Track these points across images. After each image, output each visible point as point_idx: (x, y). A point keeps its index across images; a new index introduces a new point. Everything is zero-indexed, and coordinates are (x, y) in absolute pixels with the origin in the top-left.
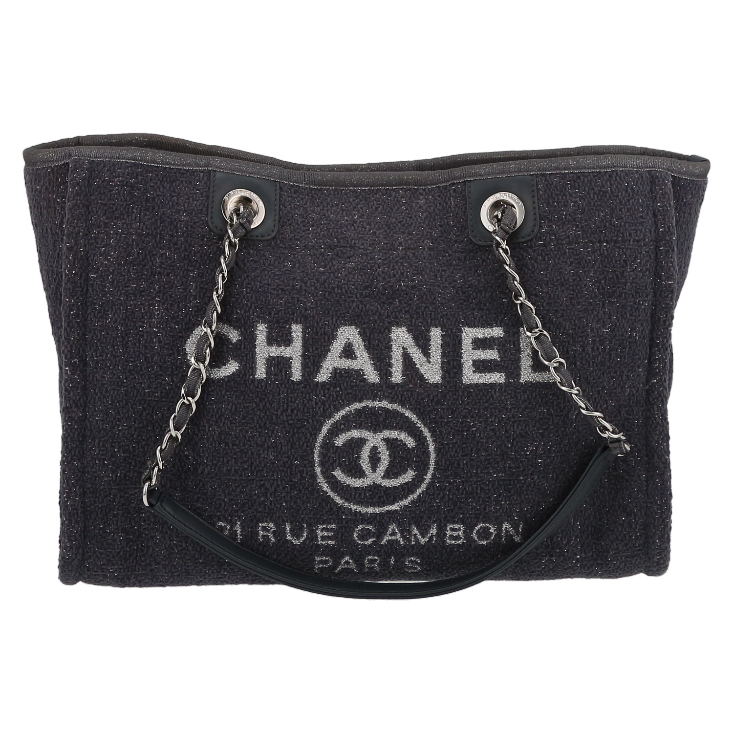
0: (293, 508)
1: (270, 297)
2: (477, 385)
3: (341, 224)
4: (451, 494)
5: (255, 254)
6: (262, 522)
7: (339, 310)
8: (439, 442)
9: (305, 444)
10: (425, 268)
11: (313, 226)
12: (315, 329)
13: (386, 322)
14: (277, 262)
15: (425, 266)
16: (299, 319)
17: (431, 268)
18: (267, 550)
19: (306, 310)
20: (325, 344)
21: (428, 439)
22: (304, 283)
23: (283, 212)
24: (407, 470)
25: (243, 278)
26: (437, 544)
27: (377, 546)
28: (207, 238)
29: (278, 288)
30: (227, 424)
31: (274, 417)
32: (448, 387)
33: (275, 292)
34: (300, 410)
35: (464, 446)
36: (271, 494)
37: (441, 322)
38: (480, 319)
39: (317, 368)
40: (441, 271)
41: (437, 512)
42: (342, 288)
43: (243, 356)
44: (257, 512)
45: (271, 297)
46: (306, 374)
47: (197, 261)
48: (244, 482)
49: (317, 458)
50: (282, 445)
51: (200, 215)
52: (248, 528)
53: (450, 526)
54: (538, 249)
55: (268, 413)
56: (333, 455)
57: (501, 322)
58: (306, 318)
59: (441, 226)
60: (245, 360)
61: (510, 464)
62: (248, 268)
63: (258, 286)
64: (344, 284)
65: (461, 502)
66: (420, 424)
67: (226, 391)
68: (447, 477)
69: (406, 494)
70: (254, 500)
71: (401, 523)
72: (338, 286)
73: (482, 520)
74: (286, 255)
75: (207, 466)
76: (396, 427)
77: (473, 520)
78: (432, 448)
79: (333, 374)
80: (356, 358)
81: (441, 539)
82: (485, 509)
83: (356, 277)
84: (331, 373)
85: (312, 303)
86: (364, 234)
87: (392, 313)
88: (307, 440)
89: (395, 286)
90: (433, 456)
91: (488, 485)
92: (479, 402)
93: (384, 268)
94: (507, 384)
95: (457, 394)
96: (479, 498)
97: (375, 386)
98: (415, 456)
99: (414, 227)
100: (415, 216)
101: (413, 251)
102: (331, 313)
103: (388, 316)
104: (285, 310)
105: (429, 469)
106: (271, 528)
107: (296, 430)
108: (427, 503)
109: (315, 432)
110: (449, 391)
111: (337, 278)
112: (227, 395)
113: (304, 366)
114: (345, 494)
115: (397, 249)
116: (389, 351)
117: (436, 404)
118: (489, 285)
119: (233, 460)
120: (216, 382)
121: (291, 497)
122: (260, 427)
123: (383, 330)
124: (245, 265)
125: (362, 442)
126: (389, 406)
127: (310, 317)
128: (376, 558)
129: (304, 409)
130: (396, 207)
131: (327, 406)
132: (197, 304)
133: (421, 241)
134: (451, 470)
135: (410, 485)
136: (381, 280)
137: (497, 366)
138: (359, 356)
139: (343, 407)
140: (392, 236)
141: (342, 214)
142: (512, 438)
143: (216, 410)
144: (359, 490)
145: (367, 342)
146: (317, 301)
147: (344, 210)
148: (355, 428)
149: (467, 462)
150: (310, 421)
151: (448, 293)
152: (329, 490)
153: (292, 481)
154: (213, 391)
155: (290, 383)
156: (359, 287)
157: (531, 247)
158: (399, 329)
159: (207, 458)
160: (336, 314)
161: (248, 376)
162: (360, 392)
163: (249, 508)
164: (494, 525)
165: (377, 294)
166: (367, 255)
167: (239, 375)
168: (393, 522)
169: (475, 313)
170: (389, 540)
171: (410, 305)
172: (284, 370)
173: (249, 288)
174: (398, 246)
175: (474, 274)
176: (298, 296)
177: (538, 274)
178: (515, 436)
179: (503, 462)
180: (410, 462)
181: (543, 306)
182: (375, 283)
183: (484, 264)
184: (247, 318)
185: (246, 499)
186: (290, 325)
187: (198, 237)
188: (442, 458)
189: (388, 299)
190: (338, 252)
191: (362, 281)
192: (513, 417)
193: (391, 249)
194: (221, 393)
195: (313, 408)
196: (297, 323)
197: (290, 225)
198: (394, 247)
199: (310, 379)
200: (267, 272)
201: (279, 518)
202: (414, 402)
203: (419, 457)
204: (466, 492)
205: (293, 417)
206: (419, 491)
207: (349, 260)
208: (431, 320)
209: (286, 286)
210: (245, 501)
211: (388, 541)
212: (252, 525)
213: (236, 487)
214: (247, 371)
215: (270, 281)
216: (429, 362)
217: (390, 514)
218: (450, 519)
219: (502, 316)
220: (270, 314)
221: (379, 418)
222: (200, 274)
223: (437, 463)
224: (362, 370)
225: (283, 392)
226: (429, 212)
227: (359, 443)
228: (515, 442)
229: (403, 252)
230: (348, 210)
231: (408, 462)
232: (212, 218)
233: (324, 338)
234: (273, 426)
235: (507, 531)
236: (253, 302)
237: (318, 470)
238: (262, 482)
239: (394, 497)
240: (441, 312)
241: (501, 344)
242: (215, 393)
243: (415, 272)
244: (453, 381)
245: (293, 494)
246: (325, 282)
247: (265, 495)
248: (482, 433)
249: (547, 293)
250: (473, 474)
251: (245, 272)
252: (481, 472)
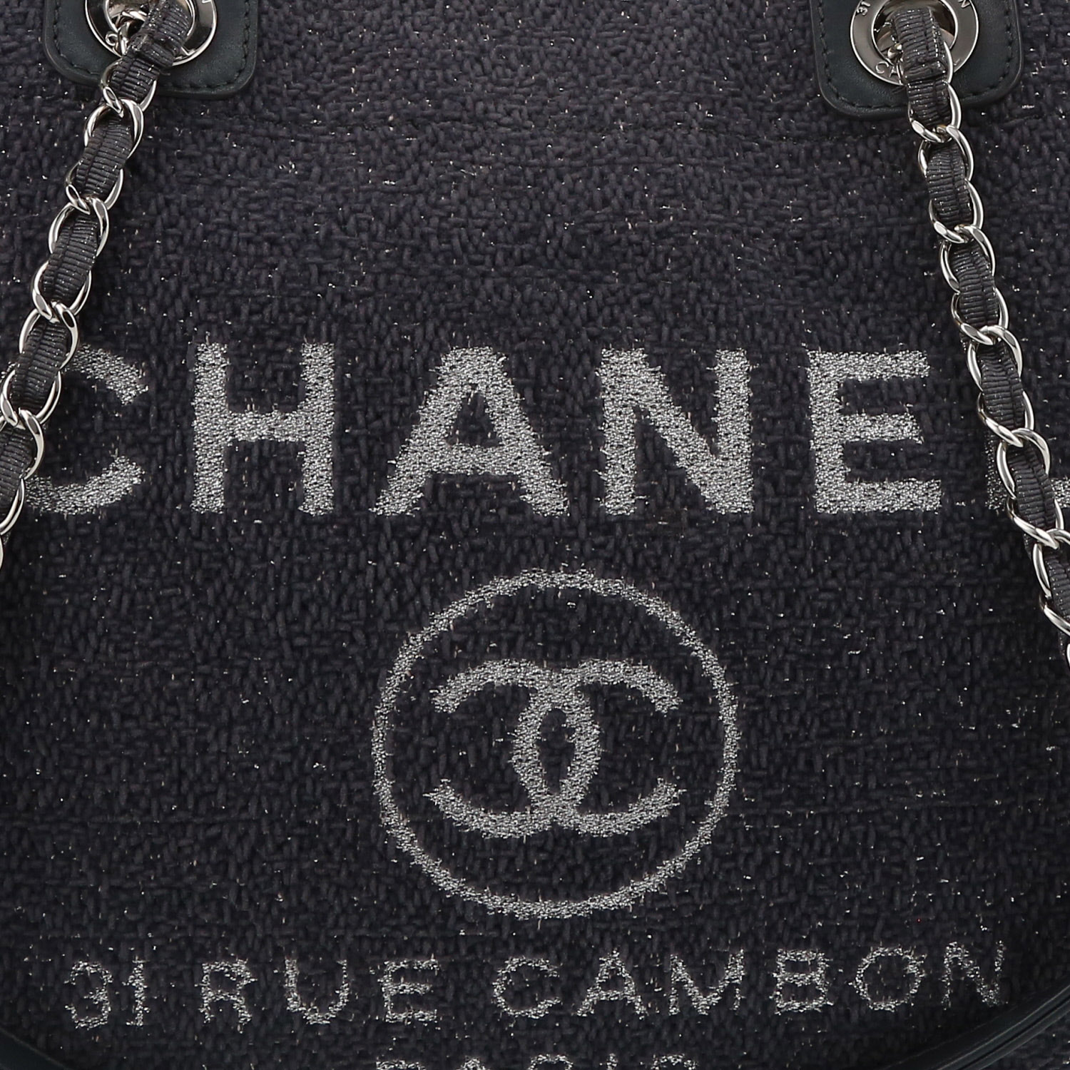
0: (306, 910)
1: (235, 263)
2: (859, 517)
3: (445, 56)
4: (787, 856)
5: (188, 138)
6: (212, 959)
7: (443, 301)
8: (751, 694)
9: (344, 711)
10: (696, 181)
11: (359, 61)
12: (371, 357)
13: (584, 335)
14: (255, 162)
15: (696, 175)
16: (324, 329)
17: (713, 181)
18: (228, 1047)
19: (345, 300)
20: (402, 401)
21: (716, 686)
22: (339, 224)
23: (270, 20)
24: (655, 784)
25: (153, 208)
26: (745, 1013)
27: (566, 1022)
28: (42, 94)
29: (259, 238)
30: (106, 654)
31: (249, 628)
32: (773, 523)
33: (252, 249)
34: (327, 603)
35: (827, 704)
36: (239, 868)
37: (748, 334)
38: (857, 328)
39: (380, 474)
40: (740, 187)
41: (745, 913)
42: (450, 237)
43: (154, 445)
44: (196, 927)
45: (240, 264)
46: (346, 492)
47: (13, 162)
48: (155, 831)
49: (379, 752)
50: (273, 714)
51: (19, 31)
52: (168, 979)
53: (783, 957)
54: (1020, 125)
55: (230, 615)
56: (429, 742)
57: (920, 336)
58: (345, 322)
59: (736, 66)
60: (160, 457)
61: (963, 759)
62: (167, 178)
63: (199, 233)
64: (456, 225)
65: (818, 880)
66: (692, 640)
67: (103, 554)
68: (777, 801)
69: (651, 856)
70: (188, 887)
71: (637, 950)
72: (440, 232)
73: (883, 938)
74: (282, 142)
75: (43, 788)
76: (620, 650)
77: (854, 936)
78: (728, 713)
79: (429, 490)
80: (496, 442)
81: (759, 995)
82: (891, 901)
83: (492, 206)
84: (422, 490)
85: (362, 280)
86: (511, 84)
87: (600, 310)
88: (349, 697)
89: (608, 231)
90: (732, 735)
91: (899, 826)
92: (868, 569)
93: (575, 181)
94: (948, 514)
95: (800, 546)
96: (872, 865)
97: (556, 524)
98: (677, 740)
99: (659, 68)
100: (660, 38)
101: (659, 134)
102: (419, 309)
103: (590, 319)
104: (282, 301)
105: (720, 777)
106: (240, 979)
107: (314, 665)
108: (716, 885)
109: (374, 671)
110: (777, 535)
111: (435, 206)
112: (106, 564)
113: (342, 469)
114: (465, 859)
115: (611, 128)
116: (594, 418)
117: (740, 576)
118: (883, 229)
119: (125, 766)
120: (71, 525)
121: (301, 875)
122: (206, 661)
123: (574, 356)
124: (158, 169)
125: (517, 697)
126: (598, 586)
127: (358, 321)
128: (562, 1059)
129: (339, 601)
130: (603, 13)
131: (411, 588)
132: (14, 290)
133: (680, 105)
134: (787, 781)
135: (663, 830)
136: (566, 212)
137: (916, 457)
138: (506, 435)
139: (458, 591)
140: (595, 92)
141: (446, 30)
142: (967, 678)
143: (70, 613)
144: (508, 848)
145: (529, 393)
146: (376, 275)
147: (452, 20)
148: (498, 655)
149: (836, 755)
150: (359, 635)
151: (763, 253)
152: (416, 850)
153: (302, 824)
154: (61, 553)
155: (298, 521)
156: (501, 233)
157: (999, 119)
158: (625, 357)
159: (44, 761)
160: (436, 313)
161: (168, 505)
162: (509, 544)
163: (172, 915)
164: (918, 951)
165: (556, 255)
166: (521, 142)
167: (142, 503)
168: (614, 944)
169: (845, 313)
170: (600, 1002)
171: (653, 284)
172: (278, 480)
173: (173, 236)
174: (614, 119)
175: (838, 198)
176: (319, 259)
177: (1022, 194)
178: (977, 673)
179: (944, 753)
180: (663, 758)
181: (1040, 286)
182: (549, 223)
183: (866, 170)
184: (164, 329)
185: (162, 887)
186: (298, 346)
187: (14, 91)
188: (759, 745)
189: (587, 268)
190: (436, 136)
191: (509, 216)
192: (970, 613)
193: (592, 127)
194: (88, 560)
195: (368, 597)
196: (316, 338)
197: (293, 56)
198: (602, 120)
199: (358, 508)
200: (225, 191)
201: (263, 942)
202: (672, 570)
203: (690, 741)
204: (834, 849)
205: (308, 624)
206: (691, 847)
207: (469, 156)
208: (718, 328)
209: (283, 232)
210: (159, 892)
211: (599, 1005)
212: (180, 968)
213: (134, 849)
214: (166, 489)
215: (235, 217)
216: (715, 451)
217: (603, 921)
218: (787, 934)
219: (923, 317)
220: (236, 312)
221: (568, 623)
222: (24, 201)
223: (744, 758)
224: (515, 478)
225: (277, 549)
226: (699, 27)
227: (508, 701)
228: (977, 692)
229: (631, 135)
230: (462, 19)
231: (657, 756)
232: (55, 37)
233: (402, 383)
234: (246, 654)
235: (958, 970)
236: (186, 280)
237: (384, 788)
238: (214, 831)
239: (614, 869)
240: (746, 305)
241: (924, 396)
242: (70, 559)
243: (665, 191)
244: (788, 505)
245: (306, 865)
246: (400, 217)
247: (221, 868)
248: (879, 664)
249: (1052, 246)
250: (854, 792)
251: (161, 190)
252: (879, 786)
